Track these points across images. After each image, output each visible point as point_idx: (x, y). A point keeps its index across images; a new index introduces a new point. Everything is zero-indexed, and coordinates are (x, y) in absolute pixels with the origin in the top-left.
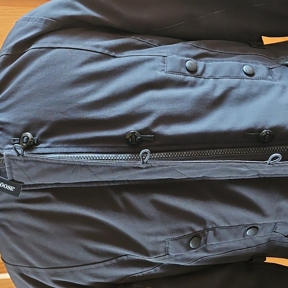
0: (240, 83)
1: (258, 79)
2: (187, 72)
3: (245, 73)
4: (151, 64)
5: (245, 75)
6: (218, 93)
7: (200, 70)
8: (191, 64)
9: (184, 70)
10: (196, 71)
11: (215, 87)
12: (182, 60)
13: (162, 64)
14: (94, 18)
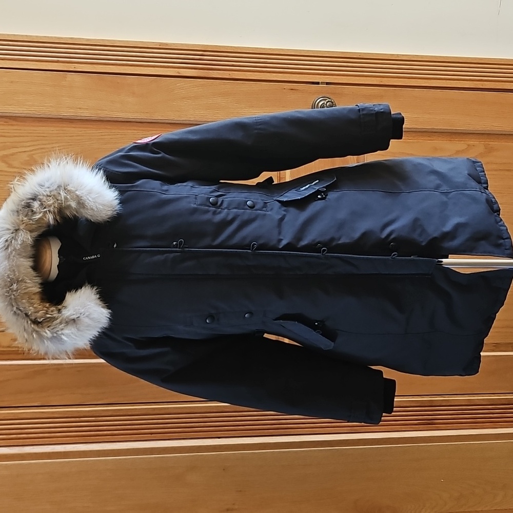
0: (244, 212)
1: (256, 210)
2: (211, 205)
3: (248, 206)
4: (188, 200)
5: (248, 207)
6: (230, 217)
7: (219, 203)
8: (213, 200)
9: (208, 204)
10: (217, 203)
11: (228, 214)
12: (208, 197)
13: (194, 200)
14: (160, 174)
